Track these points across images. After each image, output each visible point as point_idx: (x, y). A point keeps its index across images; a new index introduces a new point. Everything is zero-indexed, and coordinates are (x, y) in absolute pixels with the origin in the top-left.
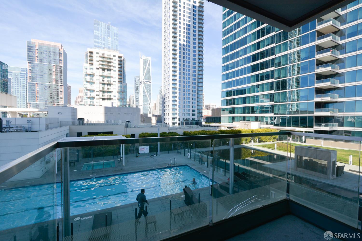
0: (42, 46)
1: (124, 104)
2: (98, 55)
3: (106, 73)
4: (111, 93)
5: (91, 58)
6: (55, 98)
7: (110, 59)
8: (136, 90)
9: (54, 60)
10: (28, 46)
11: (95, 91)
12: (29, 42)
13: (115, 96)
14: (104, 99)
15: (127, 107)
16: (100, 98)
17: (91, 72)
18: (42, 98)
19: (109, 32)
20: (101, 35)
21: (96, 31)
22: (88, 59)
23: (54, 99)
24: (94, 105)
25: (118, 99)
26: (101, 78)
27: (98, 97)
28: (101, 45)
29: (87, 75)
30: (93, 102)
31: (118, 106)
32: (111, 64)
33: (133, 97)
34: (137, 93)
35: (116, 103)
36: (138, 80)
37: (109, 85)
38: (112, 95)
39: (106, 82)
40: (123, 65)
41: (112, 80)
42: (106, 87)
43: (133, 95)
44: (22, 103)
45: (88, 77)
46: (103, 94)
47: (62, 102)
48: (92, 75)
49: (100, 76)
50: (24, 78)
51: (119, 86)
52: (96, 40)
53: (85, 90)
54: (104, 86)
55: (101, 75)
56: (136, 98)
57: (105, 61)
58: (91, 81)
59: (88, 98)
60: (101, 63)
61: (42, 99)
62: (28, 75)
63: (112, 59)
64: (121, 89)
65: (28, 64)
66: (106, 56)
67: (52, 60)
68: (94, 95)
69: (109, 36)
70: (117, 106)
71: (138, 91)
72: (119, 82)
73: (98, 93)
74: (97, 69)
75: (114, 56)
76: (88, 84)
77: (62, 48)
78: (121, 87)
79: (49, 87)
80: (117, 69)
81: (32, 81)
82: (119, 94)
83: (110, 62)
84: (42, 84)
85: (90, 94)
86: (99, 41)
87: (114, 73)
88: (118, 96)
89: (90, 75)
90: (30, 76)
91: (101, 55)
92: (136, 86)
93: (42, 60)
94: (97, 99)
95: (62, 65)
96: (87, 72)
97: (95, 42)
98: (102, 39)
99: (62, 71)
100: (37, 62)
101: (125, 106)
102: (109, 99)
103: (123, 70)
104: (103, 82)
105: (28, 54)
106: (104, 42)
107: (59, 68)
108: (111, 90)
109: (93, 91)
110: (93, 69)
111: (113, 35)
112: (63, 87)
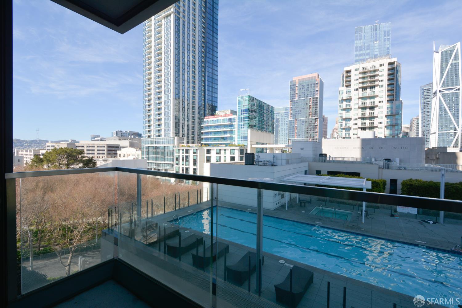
0: (301, 82)
1: (396, 132)
2: (358, 72)
3: (368, 92)
4: (375, 119)
5: (348, 79)
6: (311, 133)
7: (375, 71)
8: (423, 109)
9: (311, 93)
10: (291, 86)
11: (353, 119)
12: (291, 82)
13: (380, 123)
14: (363, 129)
15: (401, 137)
16: (359, 128)
17: (348, 97)
18: (300, 133)
19: (376, 34)
20: (364, 44)
21: (358, 42)
22: (345, 80)
23: (309, 134)
24: (350, 138)
25: (385, 127)
26: (361, 101)
27: (356, 127)
28: (364, 57)
29: (343, 100)
30: (349, 134)
31: (385, 137)
32: (376, 78)
33: (418, 119)
34: (426, 113)
35: (382, 132)
36: (429, 90)
37: (372, 108)
38: (376, 121)
39: (367, 105)
40: (397, 73)
41: (376, 100)
42: (368, 112)
43: (418, 116)
44: (285, 139)
45: (344, 103)
46: (363, 122)
47: (317, 137)
48: (349, 100)
49: (359, 98)
50: (287, 116)
51: (388, 106)
52: (358, 53)
53: (340, 120)
54: (364, 112)
55: (361, 96)
56: (424, 121)
57: (367, 77)
58: (348, 107)
59: (344, 129)
60: (361, 81)
61: (300, 135)
62: (290, 113)
63: (378, 70)
64: (391, 111)
65: (290, 102)
66: (369, 69)
67: (309, 93)
68: (351, 124)
69: (376, 40)
70: (383, 137)
71: (428, 110)
72: (388, 101)
73: (356, 122)
74: (356, 90)
75: (382, 65)
76: (344, 112)
77: (318, 78)
78: (391, 108)
79: (306, 122)
80: (385, 83)
81: (293, 118)
82: (388, 118)
83: (374, 76)
84: (300, 120)
85: (346, 124)
86: (362, 52)
87: (381, 89)
88: (385, 121)
89: (346, 100)
90: (291, 114)
91: (361, 70)
92: (425, 101)
93: (300, 96)
94: (355, 129)
95: (318, 96)
96: (342, 98)
97: (356, 56)
98: (366, 49)
99: (317, 102)
100: (297, 98)
101: (397, 135)
102: (371, 128)
103: (397, 81)
104: (363, 106)
105: (290, 93)
106: (368, 51)
107: (315, 99)
108: (375, 115)
109: (350, 119)
110: (350, 92)
111: (383, 36)
112: (318, 120)
